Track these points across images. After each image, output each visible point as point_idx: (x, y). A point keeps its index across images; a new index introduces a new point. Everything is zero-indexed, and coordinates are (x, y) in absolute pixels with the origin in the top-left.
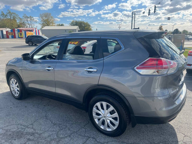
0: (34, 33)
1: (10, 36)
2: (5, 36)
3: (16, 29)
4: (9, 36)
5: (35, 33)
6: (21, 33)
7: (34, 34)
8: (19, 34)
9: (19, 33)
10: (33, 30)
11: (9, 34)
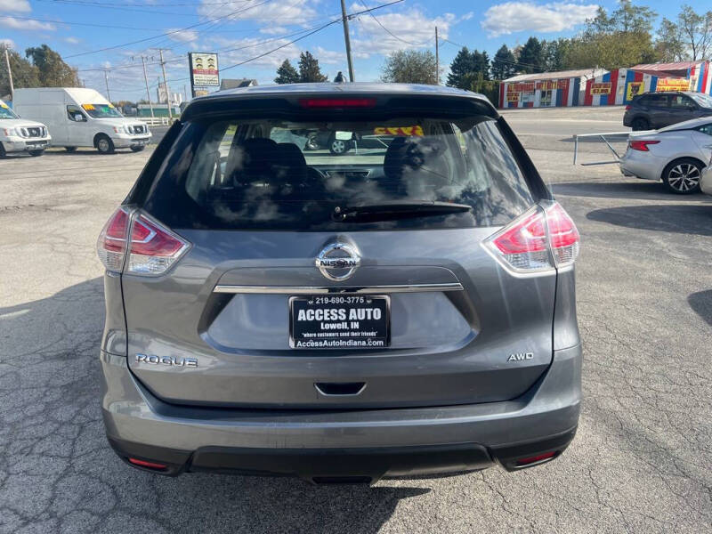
0: (694, 81)
1: (596, 98)
2: (582, 99)
3: (623, 71)
4: (592, 97)
5: (697, 82)
6: (637, 83)
7: (690, 85)
8: (630, 88)
9: (629, 84)
10: (694, 68)
11: (594, 92)
